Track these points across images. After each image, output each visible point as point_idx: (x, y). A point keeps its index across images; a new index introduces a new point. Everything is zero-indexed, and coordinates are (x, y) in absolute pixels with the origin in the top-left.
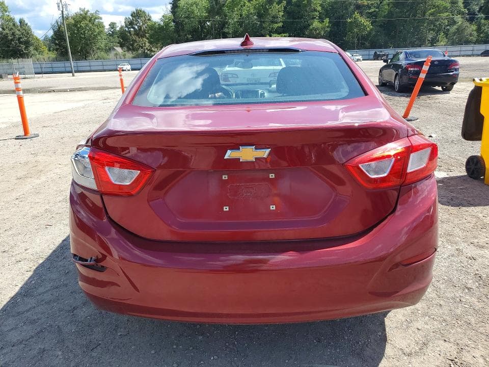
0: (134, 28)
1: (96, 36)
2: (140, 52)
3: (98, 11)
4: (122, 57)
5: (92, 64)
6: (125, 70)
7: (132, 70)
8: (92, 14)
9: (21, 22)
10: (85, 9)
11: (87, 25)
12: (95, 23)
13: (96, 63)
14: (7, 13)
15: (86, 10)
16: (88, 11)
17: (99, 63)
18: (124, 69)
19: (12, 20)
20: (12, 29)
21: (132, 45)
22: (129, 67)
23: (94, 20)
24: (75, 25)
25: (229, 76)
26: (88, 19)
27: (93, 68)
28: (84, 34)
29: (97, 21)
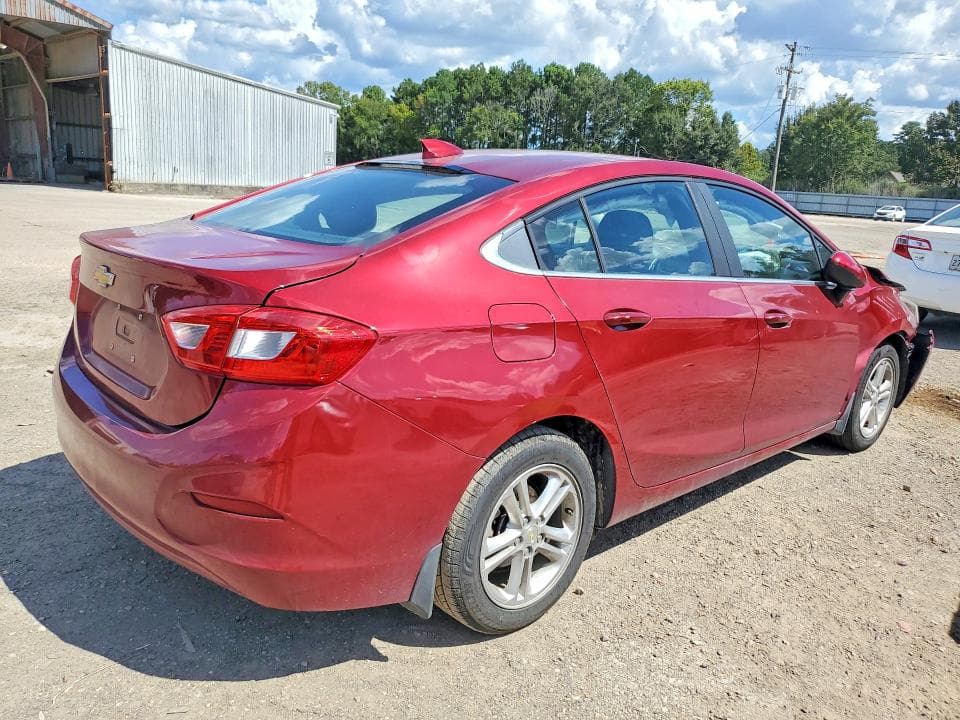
0: (946, 134)
1: (852, 147)
2: (944, 185)
3: (873, 100)
4: (895, 191)
5: (826, 200)
6: (890, 220)
7: (906, 221)
8: (857, 106)
9: (724, 118)
10: (846, 95)
11: (840, 126)
12: (859, 123)
13: (837, 200)
14: (709, 103)
15: (847, 98)
16: (851, 99)
17: (842, 199)
18: (888, 216)
19: (711, 114)
20: (707, 128)
21: (930, 170)
22: (901, 214)
23: (860, 116)
24: (816, 126)
25: (911, 243)
26: (847, 114)
27: (825, 208)
28: (829, 144)
29: (864, 118)
